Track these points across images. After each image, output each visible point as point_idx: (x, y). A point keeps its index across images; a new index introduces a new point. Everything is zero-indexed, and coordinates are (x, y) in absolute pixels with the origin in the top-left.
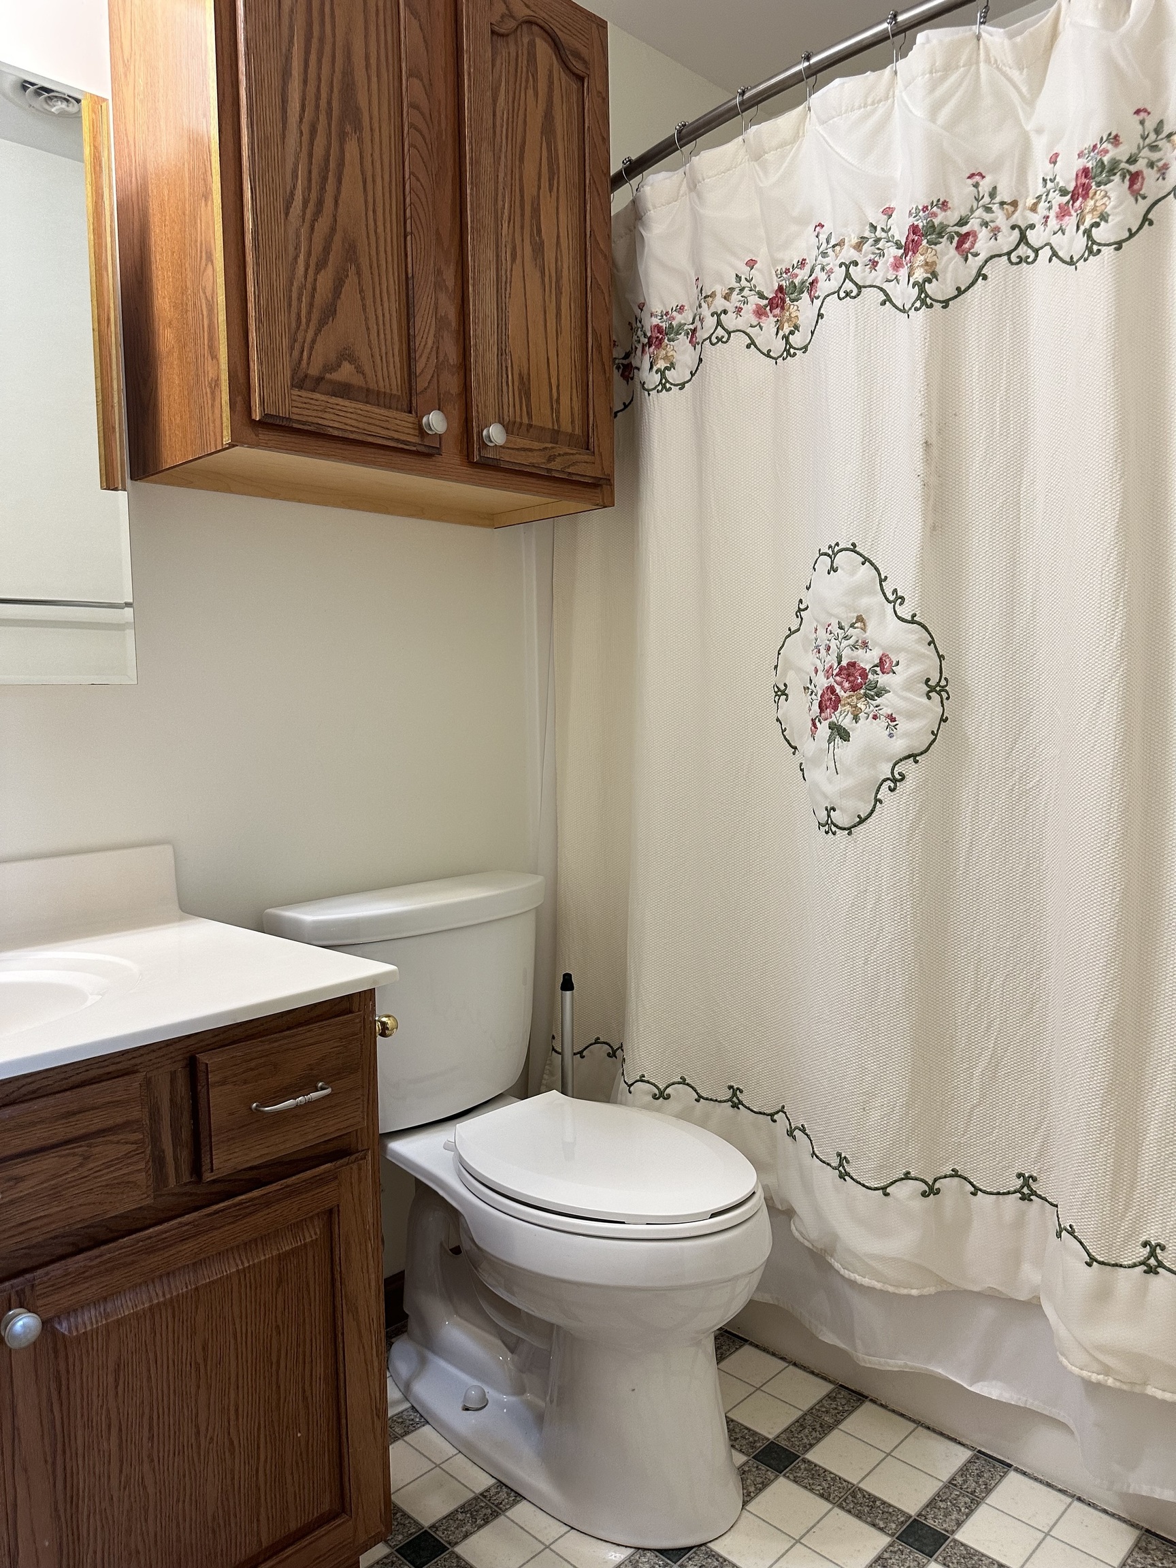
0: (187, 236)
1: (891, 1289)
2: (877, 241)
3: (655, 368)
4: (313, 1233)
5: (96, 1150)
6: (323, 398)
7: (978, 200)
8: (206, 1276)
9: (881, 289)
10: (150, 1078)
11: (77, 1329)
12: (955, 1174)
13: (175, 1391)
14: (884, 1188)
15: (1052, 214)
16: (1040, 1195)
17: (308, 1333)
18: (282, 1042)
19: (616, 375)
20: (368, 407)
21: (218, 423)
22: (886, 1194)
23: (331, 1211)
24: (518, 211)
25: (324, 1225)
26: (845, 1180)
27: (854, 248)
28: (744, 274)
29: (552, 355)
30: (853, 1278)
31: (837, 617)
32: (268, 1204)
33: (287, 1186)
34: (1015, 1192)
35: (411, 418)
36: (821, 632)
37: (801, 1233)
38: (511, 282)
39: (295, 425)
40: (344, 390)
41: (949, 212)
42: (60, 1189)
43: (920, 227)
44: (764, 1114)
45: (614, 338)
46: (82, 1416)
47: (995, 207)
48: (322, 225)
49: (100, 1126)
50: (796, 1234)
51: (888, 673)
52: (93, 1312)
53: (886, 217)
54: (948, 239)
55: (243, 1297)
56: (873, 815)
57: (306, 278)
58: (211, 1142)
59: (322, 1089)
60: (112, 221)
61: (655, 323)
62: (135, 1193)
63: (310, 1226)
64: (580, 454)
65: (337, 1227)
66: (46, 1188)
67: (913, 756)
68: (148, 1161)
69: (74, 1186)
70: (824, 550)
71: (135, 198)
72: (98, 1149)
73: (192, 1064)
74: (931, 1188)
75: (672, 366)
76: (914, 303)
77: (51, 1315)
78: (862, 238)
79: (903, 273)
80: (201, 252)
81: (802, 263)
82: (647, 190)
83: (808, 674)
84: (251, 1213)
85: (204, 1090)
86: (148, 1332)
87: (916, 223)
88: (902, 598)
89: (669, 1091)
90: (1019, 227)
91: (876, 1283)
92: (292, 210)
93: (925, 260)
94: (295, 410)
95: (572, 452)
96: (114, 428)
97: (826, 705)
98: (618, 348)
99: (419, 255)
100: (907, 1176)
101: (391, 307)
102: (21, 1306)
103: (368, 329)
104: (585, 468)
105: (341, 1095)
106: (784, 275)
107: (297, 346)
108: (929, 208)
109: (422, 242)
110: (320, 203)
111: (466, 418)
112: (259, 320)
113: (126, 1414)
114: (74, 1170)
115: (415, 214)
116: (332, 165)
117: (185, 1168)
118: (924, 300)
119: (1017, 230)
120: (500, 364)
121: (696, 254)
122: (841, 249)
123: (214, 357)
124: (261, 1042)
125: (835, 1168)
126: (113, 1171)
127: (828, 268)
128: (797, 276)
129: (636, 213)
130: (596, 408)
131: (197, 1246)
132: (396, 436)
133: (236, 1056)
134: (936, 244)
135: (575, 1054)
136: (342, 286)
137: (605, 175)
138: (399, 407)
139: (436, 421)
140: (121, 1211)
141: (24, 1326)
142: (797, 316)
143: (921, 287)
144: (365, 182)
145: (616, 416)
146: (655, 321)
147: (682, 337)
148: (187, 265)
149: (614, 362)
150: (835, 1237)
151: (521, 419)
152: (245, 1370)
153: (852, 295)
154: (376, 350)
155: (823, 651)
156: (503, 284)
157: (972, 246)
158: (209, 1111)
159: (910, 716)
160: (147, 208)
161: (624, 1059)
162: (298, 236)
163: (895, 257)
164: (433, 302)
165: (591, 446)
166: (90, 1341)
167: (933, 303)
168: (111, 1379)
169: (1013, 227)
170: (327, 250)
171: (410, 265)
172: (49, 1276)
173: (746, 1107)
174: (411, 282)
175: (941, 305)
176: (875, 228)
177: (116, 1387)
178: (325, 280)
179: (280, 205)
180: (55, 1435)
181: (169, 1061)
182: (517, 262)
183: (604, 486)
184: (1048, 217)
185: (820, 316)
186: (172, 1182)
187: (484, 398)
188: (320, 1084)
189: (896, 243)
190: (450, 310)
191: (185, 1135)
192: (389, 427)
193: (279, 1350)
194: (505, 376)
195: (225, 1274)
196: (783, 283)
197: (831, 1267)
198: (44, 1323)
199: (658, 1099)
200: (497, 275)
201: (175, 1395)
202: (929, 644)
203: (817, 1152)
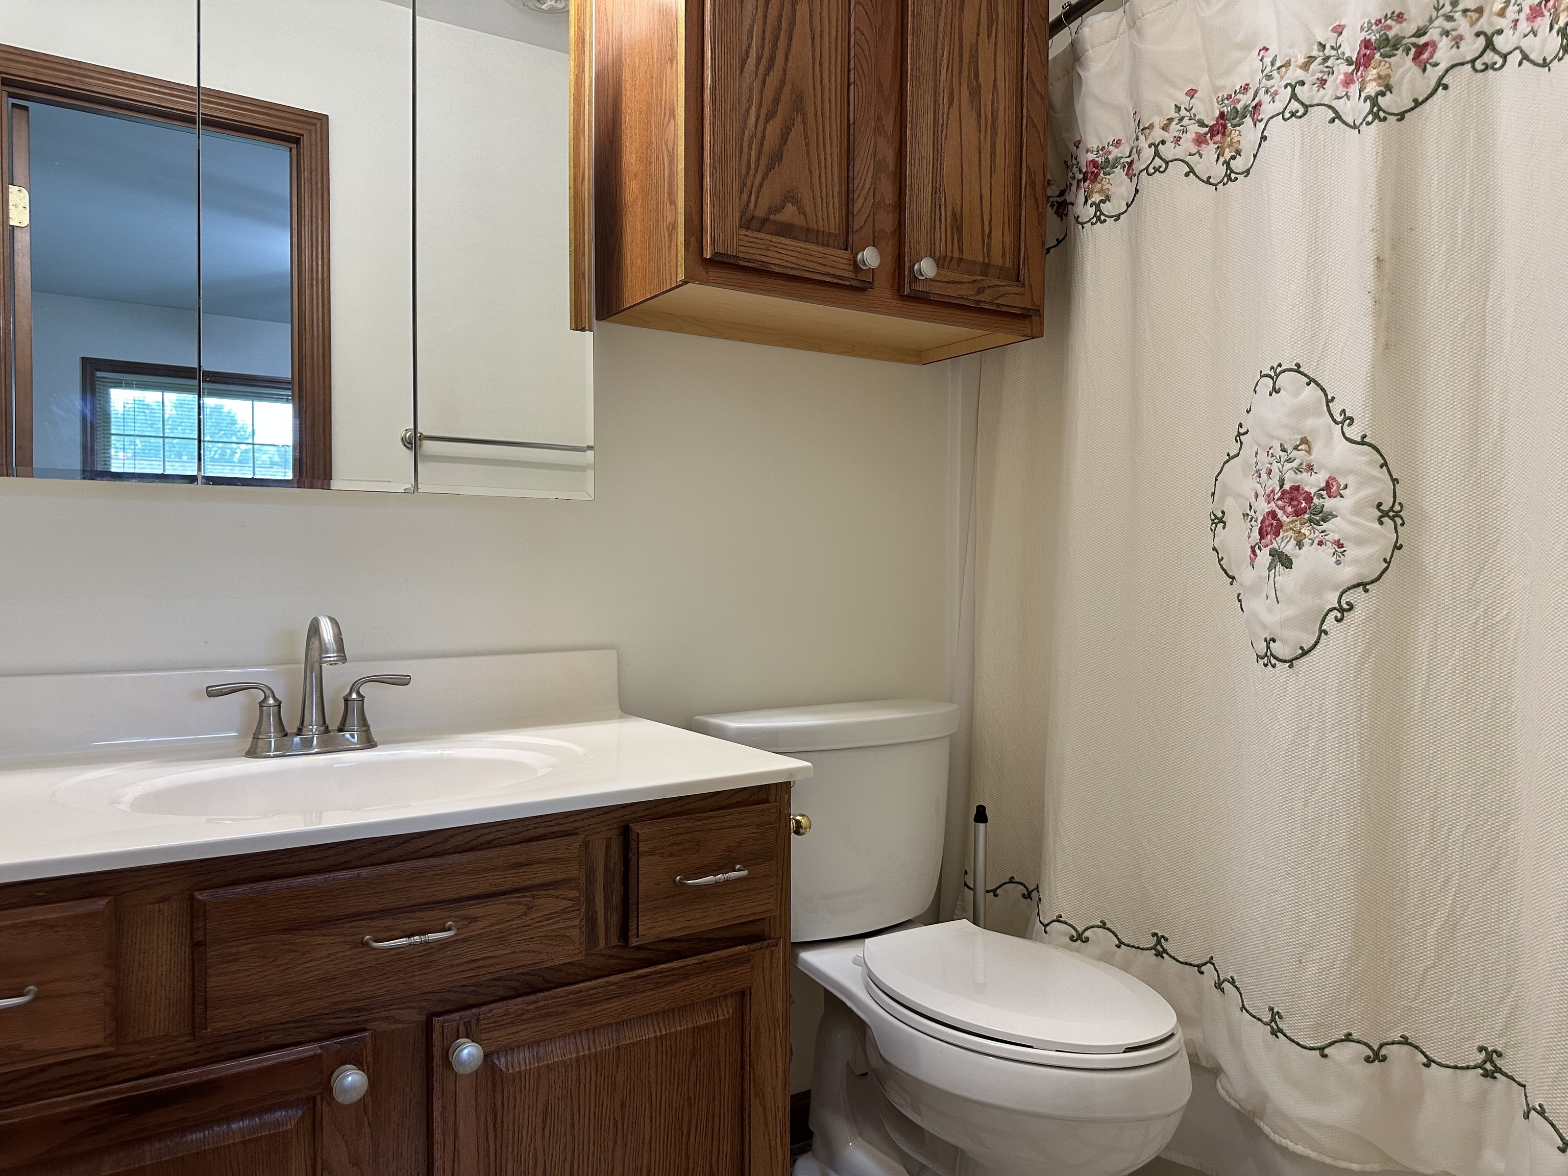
0: (654, 97)
1: (1328, 1160)
2: (1326, 59)
3: (1090, 202)
4: (725, 1011)
5: (538, 902)
6: (768, 237)
7: (1437, 9)
8: (627, 1038)
9: (1330, 107)
10: (589, 842)
11: (513, 1066)
12: (1405, 1041)
13: (594, 1142)
14: (1322, 1049)
15: (1523, 17)
16: (1506, 1073)
17: (717, 1111)
18: (704, 822)
19: (1050, 212)
20: (808, 246)
21: (674, 262)
22: (1325, 1056)
23: (742, 994)
24: (957, 58)
25: (736, 1006)
26: (1277, 1037)
27: (1301, 68)
28: (1184, 103)
29: (986, 191)
30: (1284, 1145)
31: (1278, 439)
32: (686, 976)
33: (705, 962)
34: (1475, 1067)
35: (847, 255)
36: (1263, 455)
37: (1227, 1091)
38: (947, 124)
39: (742, 263)
40: (786, 230)
41: (1405, 24)
42: (505, 934)
43: (1373, 41)
44: (1191, 965)
45: (1049, 177)
46: (513, 1150)
47: (1458, 16)
48: (774, 78)
49: (542, 880)
50: (1222, 1092)
51: (1335, 497)
52: (527, 1053)
53: (1336, 35)
54: (1403, 51)
55: (660, 1064)
56: (1318, 647)
57: (756, 128)
58: (638, 908)
59: (739, 870)
60: (590, 91)
61: (1091, 159)
62: (568, 948)
63: (724, 1004)
64: (1010, 286)
65: (748, 1009)
66: (494, 931)
67: (1363, 585)
68: (583, 919)
69: (517, 933)
70: (1267, 371)
71: (610, 70)
72: (540, 901)
73: (625, 832)
74: (1376, 1054)
75: (1108, 198)
76: (1366, 117)
77: (492, 1049)
78: (1309, 57)
79: (1354, 89)
80: (665, 109)
81: (1246, 88)
82: (1086, 30)
83: (1247, 499)
84: (670, 983)
85: (634, 858)
86: (574, 1082)
87: (1368, 37)
88: (1352, 419)
89: (1087, 934)
90: (1485, 34)
91: (1311, 1152)
92: (747, 66)
93: (1378, 73)
94: (741, 248)
95: (1001, 284)
96: (584, 274)
97: (1266, 531)
98: (1053, 187)
99: (860, 103)
100: (1348, 1038)
101: (833, 152)
102: (468, 1037)
103: (811, 172)
104: (1014, 299)
105: (756, 880)
106: (1226, 101)
107: (746, 190)
108: (1383, 21)
109: (864, 90)
110: (772, 59)
111: (899, 254)
112: (713, 167)
113: (550, 1156)
114: (518, 917)
115: (858, 66)
116: (784, 25)
117: (614, 931)
118: (1377, 113)
119: (1482, 38)
120: (934, 202)
121: (1134, 90)
122: (1287, 70)
123: (673, 202)
124: (686, 819)
125: (1266, 1024)
126: (553, 924)
127: (1272, 90)
128: (1239, 101)
129: (1075, 55)
130: (1028, 242)
131: (621, 1007)
132: (832, 271)
133: (664, 830)
134: (1390, 57)
135: (987, 892)
136: (788, 134)
137: (1043, 19)
138: (836, 244)
139: (870, 257)
140: (557, 962)
141: (469, 1054)
142: (1239, 141)
143: (1374, 101)
144: (813, 39)
145: (1048, 250)
146: (1091, 156)
147: (1118, 170)
148: (652, 122)
149: (1048, 201)
150: (1265, 1098)
151: (952, 253)
152: (658, 1135)
153: (1297, 114)
154: (818, 193)
155: (1264, 475)
156: (940, 127)
157: (1431, 57)
158: (638, 878)
159: (1360, 541)
160: (620, 76)
161: (1040, 899)
162: (751, 90)
163: (1345, 74)
164: (872, 147)
165: (1021, 279)
166: (523, 1080)
167: (1387, 116)
168: (539, 1121)
169: (1478, 35)
170: (776, 101)
171: (852, 113)
172: (492, 1013)
173: (1171, 956)
174: (852, 128)
175: (1396, 118)
176: (1324, 47)
177: (543, 1129)
178: (773, 129)
179: (736, 63)
180: (489, 1164)
181: (606, 828)
182: (954, 105)
183: (1033, 317)
184: (1517, 20)
185: (1264, 138)
186: (602, 942)
187: (916, 234)
188: (738, 866)
189: (1347, 60)
190: (888, 154)
191: (616, 899)
192: (826, 263)
193: (690, 1122)
194: (938, 213)
195: (644, 1038)
196: (1225, 109)
197: (1260, 1131)
198: (486, 1056)
199: (1075, 941)
200: (934, 119)
201: (594, 1145)
202: (1381, 467)
203: (1247, 1006)
